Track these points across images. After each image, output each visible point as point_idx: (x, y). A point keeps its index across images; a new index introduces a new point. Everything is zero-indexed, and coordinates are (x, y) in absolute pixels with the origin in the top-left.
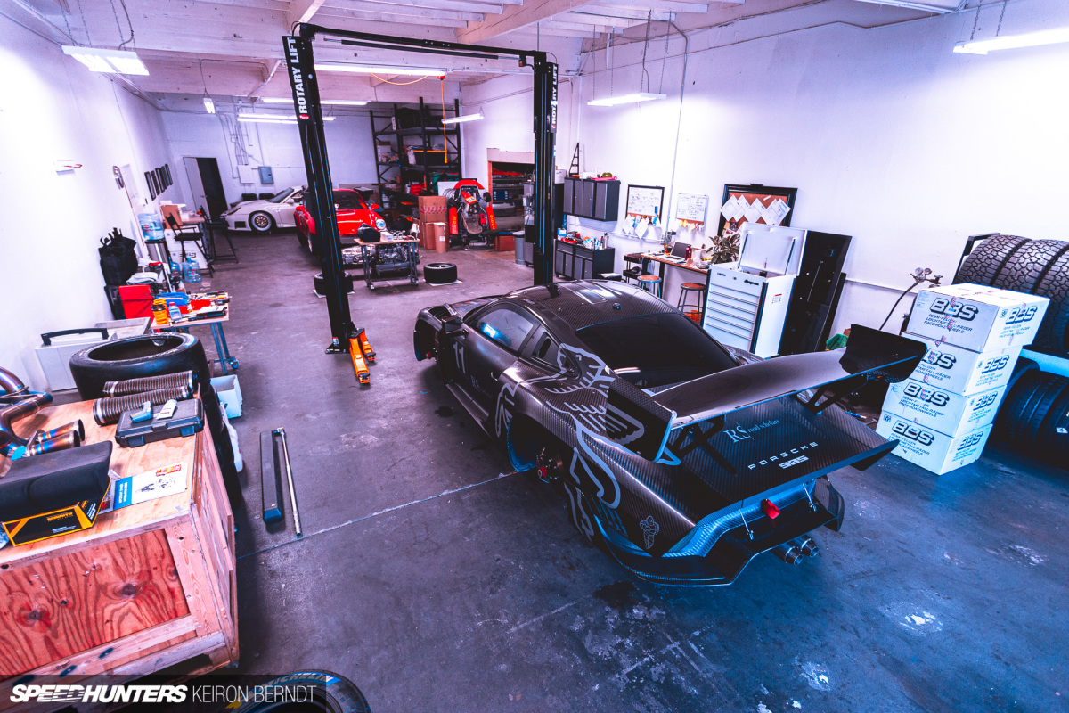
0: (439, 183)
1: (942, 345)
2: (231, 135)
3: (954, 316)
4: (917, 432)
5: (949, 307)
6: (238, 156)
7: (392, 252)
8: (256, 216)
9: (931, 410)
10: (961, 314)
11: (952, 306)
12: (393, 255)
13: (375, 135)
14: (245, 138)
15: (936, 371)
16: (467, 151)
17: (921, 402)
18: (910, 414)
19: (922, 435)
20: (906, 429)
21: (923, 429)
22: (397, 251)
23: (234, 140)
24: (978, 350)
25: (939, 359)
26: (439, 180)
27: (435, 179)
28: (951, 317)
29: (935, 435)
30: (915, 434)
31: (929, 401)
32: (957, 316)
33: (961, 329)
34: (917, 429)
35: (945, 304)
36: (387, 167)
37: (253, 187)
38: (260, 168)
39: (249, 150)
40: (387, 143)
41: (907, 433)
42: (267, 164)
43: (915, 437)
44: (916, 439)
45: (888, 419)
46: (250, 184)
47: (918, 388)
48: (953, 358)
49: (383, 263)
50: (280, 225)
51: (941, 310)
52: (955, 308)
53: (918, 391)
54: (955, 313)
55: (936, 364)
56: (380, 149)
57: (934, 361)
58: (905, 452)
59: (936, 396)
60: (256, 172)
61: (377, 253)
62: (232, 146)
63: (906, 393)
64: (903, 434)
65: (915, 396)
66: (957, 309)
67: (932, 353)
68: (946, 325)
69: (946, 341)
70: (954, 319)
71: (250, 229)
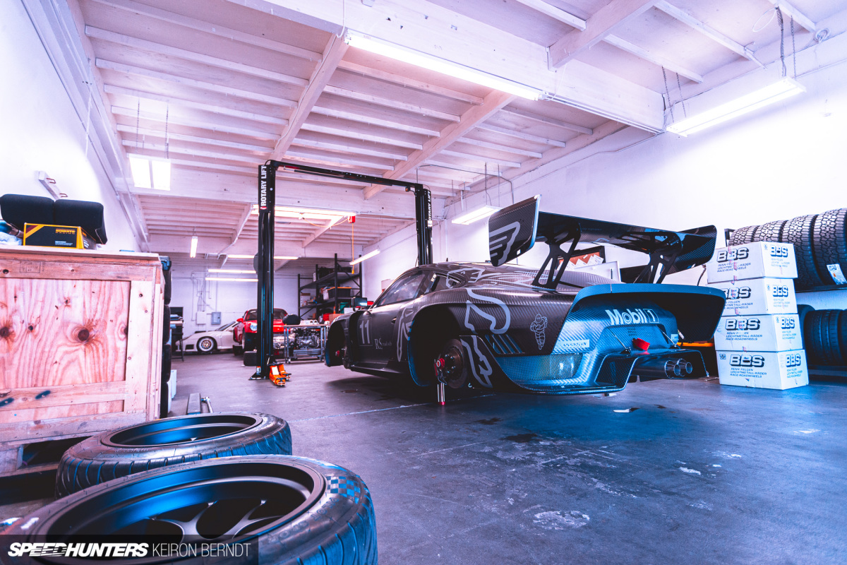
0: (345, 309)
1: (736, 282)
2: (198, 292)
3: (735, 259)
4: (750, 359)
5: (729, 255)
6: (199, 306)
7: (307, 339)
8: (202, 341)
9: (752, 336)
10: (739, 257)
11: (731, 253)
12: (308, 341)
13: (300, 289)
14: (207, 294)
15: (741, 303)
16: (367, 287)
17: (741, 332)
18: (738, 345)
19: (754, 360)
20: (740, 360)
21: (753, 354)
22: (311, 338)
23: (199, 295)
24: (761, 276)
25: (739, 293)
26: (345, 307)
27: (342, 306)
28: (734, 261)
29: (764, 355)
30: (748, 361)
31: (747, 329)
32: (737, 259)
33: (744, 266)
34: (748, 356)
35: (725, 254)
36: (307, 309)
37: (204, 327)
38: (212, 314)
39: (208, 301)
40: (308, 294)
41: (742, 363)
42: (219, 310)
43: (749, 364)
44: (751, 366)
45: (723, 357)
46: (203, 324)
47: (735, 322)
48: (748, 289)
49: (299, 348)
50: (219, 347)
51: (724, 259)
52: (733, 254)
53: (736, 324)
54: (735, 257)
55: (738, 298)
56: (303, 298)
57: (737, 296)
58: (748, 380)
59: (750, 323)
60: (210, 316)
61: (296, 340)
62: (196, 299)
63: (728, 330)
64: (740, 365)
65: (735, 329)
66: (735, 254)
67: (732, 291)
68: (732, 267)
69: (738, 279)
70: (736, 261)
71: (196, 350)
